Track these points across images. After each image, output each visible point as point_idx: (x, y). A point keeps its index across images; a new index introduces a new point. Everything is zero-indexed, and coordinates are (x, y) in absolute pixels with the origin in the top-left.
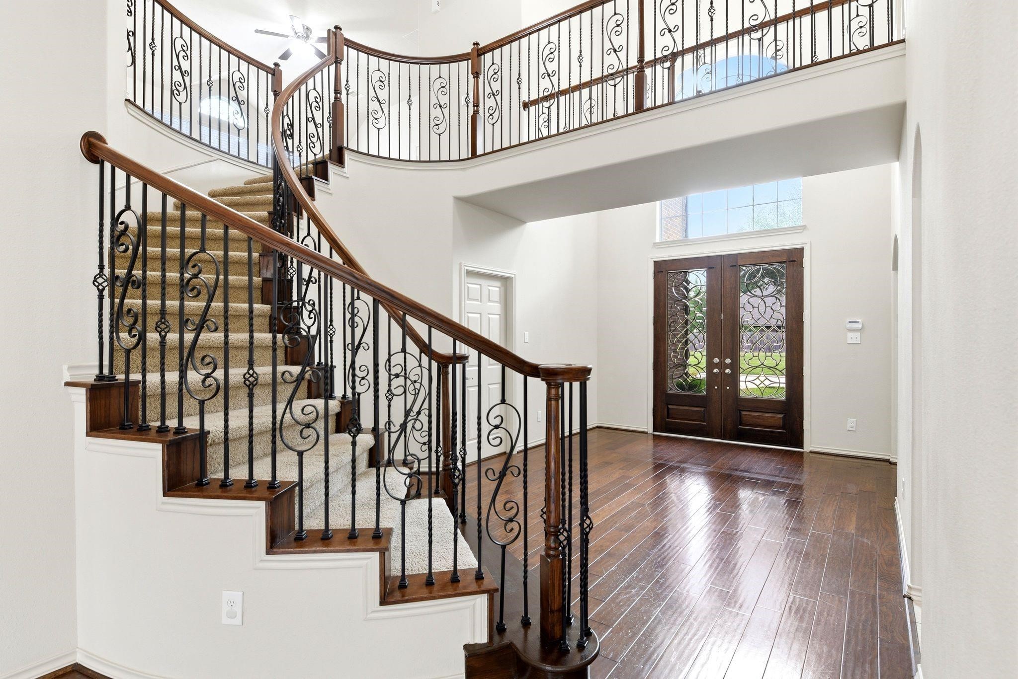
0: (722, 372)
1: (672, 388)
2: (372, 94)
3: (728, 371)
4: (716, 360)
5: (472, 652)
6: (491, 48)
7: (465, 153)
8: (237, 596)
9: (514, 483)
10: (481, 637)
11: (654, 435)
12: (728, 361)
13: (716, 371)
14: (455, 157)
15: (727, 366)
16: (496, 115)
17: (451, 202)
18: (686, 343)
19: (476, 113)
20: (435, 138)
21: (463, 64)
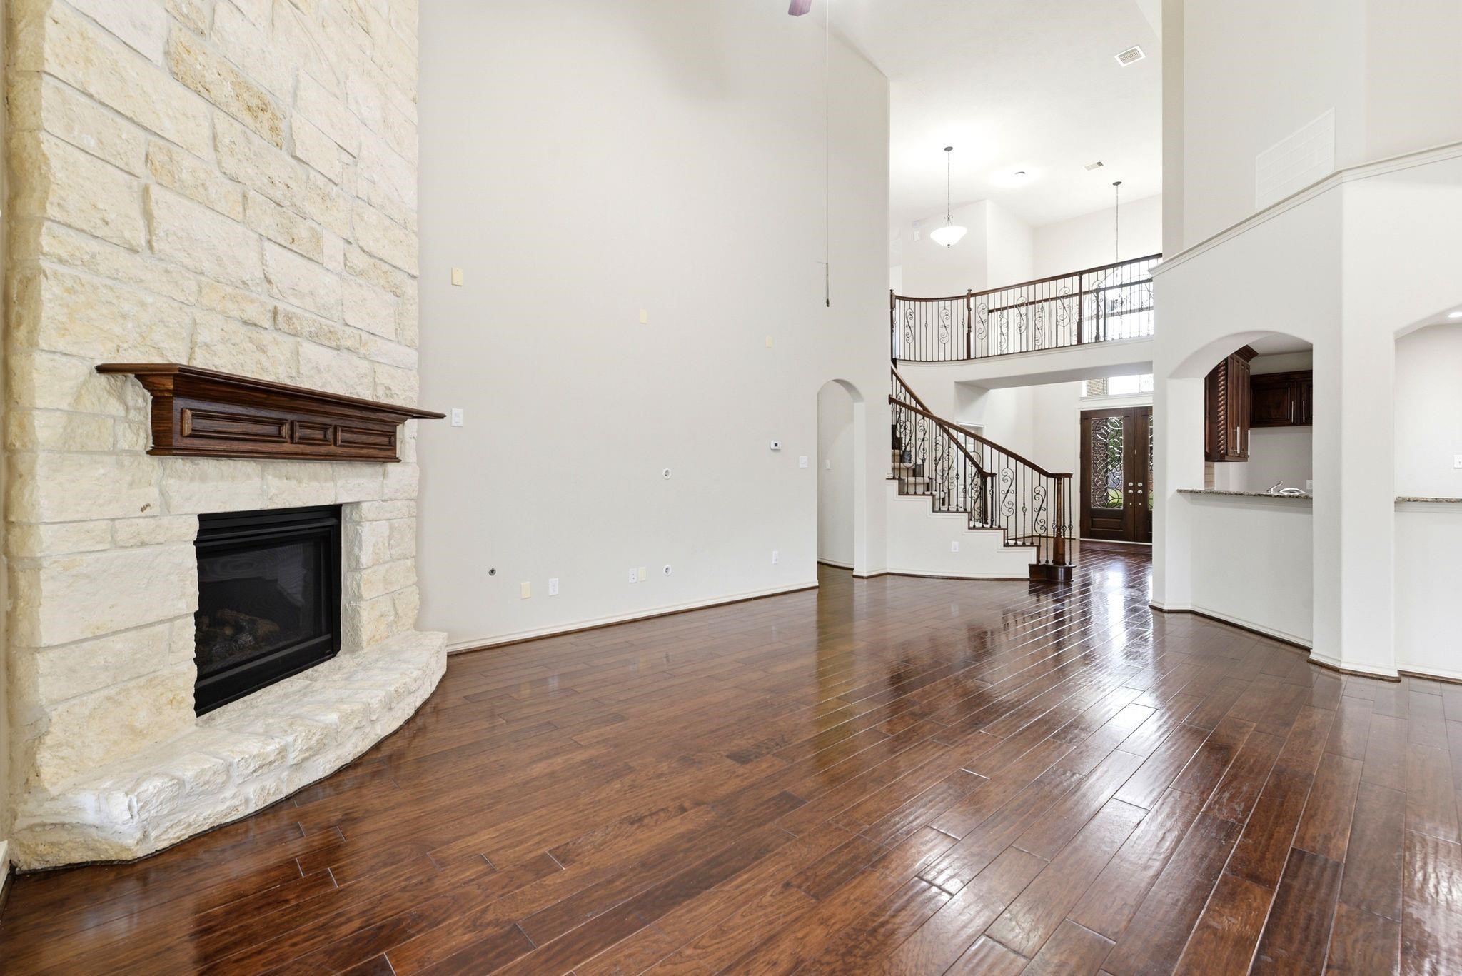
0: (1135, 493)
1: (1096, 504)
2: (913, 329)
3: (1140, 492)
4: (1131, 484)
5: (1031, 566)
6: (975, 295)
7: (963, 355)
8: (957, 543)
9: (1043, 514)
10: (1034, 562)
11: (1081, 541)
12: (1140, 484)
13: (1130, 491)
14: (954, 358)
15: (1140, 488)
16: (984, 335)
17: (953, 384)
18: (1106, 472)
19: (969, 332)
20: (942, 346)
21: (960, 301)
